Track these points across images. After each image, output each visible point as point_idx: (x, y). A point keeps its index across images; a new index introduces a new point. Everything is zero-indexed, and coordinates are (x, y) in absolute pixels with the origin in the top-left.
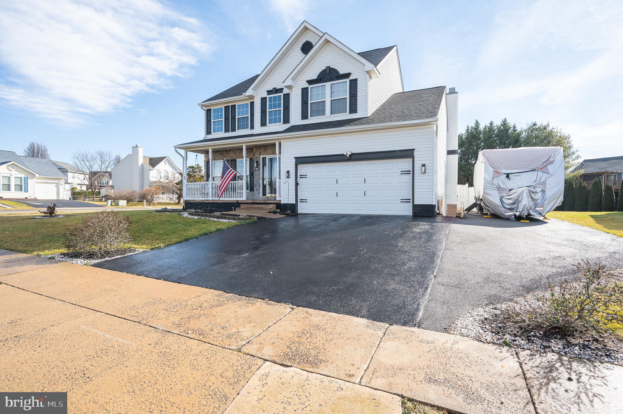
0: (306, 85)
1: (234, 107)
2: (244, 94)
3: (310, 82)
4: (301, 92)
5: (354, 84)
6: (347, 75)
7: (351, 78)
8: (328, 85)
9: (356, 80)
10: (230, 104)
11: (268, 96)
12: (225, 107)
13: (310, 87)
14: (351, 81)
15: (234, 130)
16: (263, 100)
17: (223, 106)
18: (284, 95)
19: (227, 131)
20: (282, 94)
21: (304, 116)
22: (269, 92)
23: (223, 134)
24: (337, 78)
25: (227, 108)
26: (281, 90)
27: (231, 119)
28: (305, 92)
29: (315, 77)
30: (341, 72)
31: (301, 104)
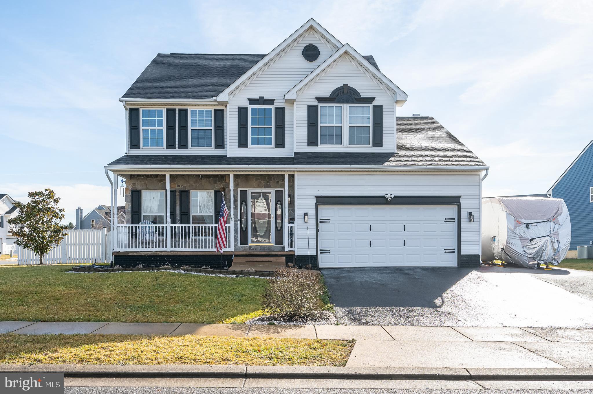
0: (315, 103)
1: (184, 113)
2: (214, 98)
3: (320, 100)
4: (306, 109)
5: (378, 111)
6: (370, 100)
7: (375, 103)
8: (345, 107)
9: (381, 107)
10: (177, 108)
11: (250, 107)
12: (168, 110)
13: (320, 105)
14: (374, 107)
15: (184, 145)
16: (243, 112)
17: (164, 109)
18: (276, 109)
19: (171, 145)
20: (273, 107)
21: (312, 141)
22: (252, 101)
23: (162, 151)
24: (357, 101)
25: (170, 113)
26: (271, 102)
27: (179, 129)
28: (312, 111)
29: (327, 94)
30: (363, 95)
31: (306, 125)
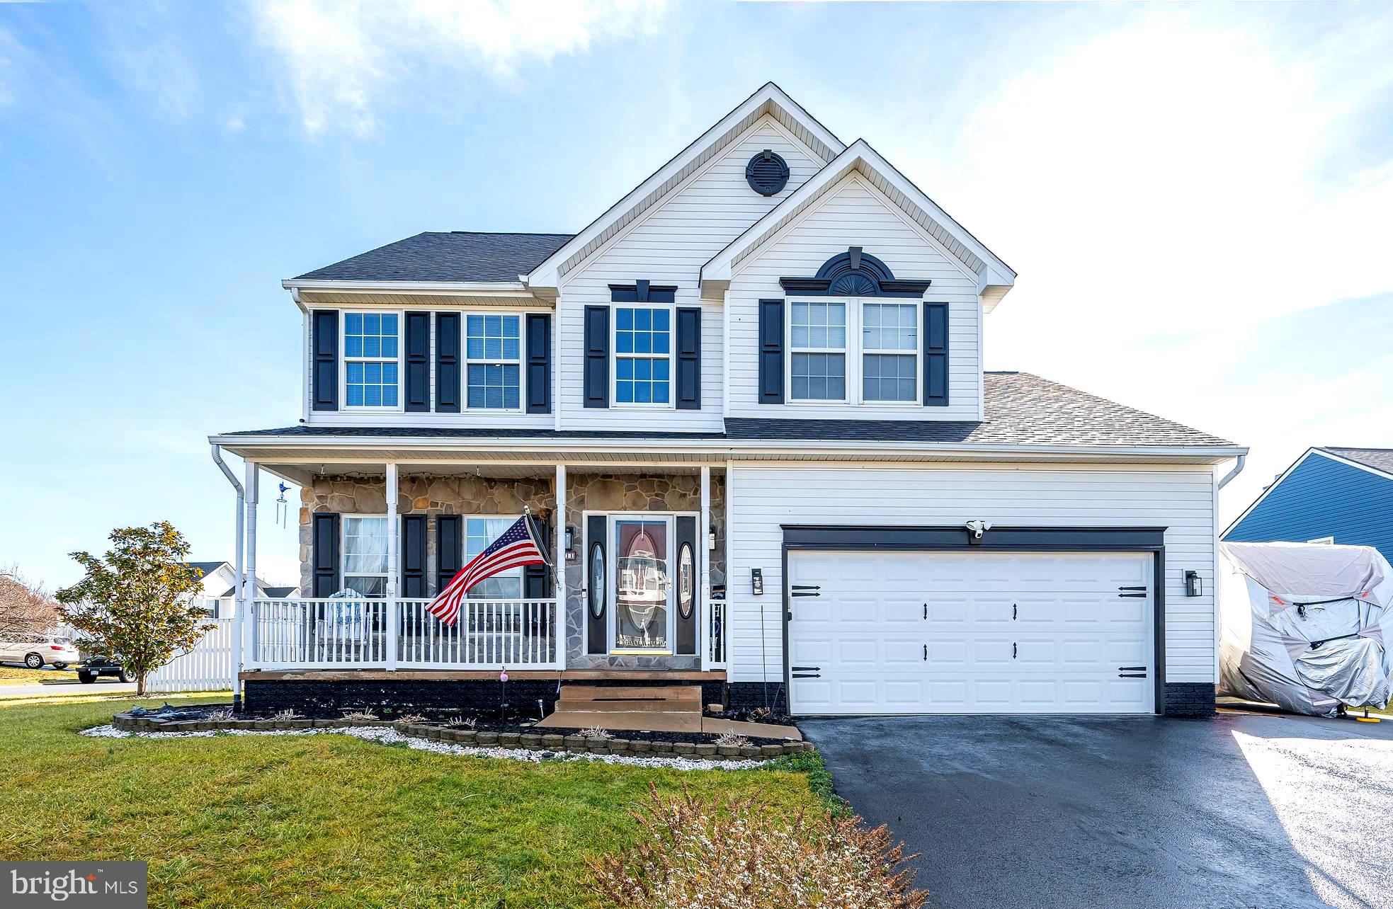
0: (778, 293)
1: (449, 322)
2: (523, 278)
3: (792, 285)
4: (757, 311)
5: (937, 316)
6: (916, 288)
7: (930, 296)
8: (855, 305)
9: (944, 307)
10: (433, 309)
11: (614, 307)
12: (409, 315)
13: (789, 300)
14: (928, 307)
15: (449, 403)
16: (595, 318)
17: (400, 311)
18: (680, 311)
19: (416, 402)
20: (671, 308)
21: (770, 391)
22: (619, 292)
23: (395, 415)
24: (883, 290)
25: (416, 321)
26: (667, 293)
27: (439, 364)
28: (770, 313)
29: (810, 272)
30: (899, 274)
31: (756, 351)
